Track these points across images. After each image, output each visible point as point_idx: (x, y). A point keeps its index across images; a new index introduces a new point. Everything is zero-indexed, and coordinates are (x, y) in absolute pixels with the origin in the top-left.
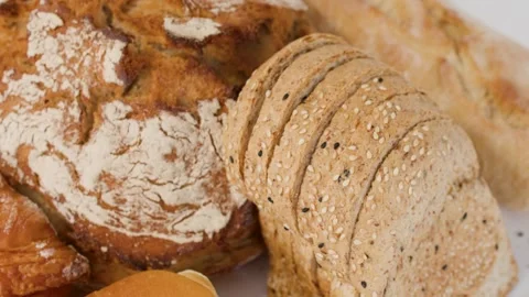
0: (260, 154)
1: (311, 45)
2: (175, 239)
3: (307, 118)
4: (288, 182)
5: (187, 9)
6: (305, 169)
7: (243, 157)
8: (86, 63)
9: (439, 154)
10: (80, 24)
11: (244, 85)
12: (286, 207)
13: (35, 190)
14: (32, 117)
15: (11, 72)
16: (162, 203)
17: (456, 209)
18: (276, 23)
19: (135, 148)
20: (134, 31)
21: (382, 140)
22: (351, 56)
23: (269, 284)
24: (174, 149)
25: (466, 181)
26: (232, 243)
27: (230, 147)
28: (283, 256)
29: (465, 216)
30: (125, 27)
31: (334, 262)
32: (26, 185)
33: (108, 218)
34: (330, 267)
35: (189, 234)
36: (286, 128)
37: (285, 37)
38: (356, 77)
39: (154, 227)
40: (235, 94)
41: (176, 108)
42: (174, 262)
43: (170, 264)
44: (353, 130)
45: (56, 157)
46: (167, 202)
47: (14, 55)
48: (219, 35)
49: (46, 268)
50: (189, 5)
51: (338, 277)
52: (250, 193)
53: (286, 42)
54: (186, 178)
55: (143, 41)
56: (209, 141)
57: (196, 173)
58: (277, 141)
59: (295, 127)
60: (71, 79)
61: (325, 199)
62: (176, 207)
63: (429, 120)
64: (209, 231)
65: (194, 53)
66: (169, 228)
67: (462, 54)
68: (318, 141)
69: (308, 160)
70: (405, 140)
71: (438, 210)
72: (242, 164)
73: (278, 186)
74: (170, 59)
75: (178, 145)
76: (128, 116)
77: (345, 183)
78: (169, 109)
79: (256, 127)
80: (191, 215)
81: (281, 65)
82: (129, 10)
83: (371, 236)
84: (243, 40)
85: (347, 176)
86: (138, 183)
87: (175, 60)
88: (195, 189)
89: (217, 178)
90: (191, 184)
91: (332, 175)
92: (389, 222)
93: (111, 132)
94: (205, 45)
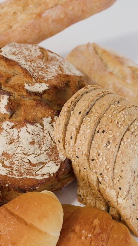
0: (71, 138)
1: (88, 90)
2: (37, 178)
3: (90, 121)
4: (85, 149)
5: (34, 80)
6: (91, 143)
7: (64, 140)
11: (61, 109)
12: (85, 159)
16: (30, 163)
18: (72, 82)
19: (17, 140)
20: (11, 91)
21: (122, 128)
22: (105, 93)
23: (78, 193)
24: (33, 140)
26: (61, 177)
27: (58, 136)
28: (84, 181)
30: (8, 89)
31: (107, 181)
33: (7, 172)
34: (105, 183)
35: (43, 175)
36: (81, 126)
37: (76, 88)
38: (108, 102)
39: (28, 174)
40: (58, 114)
41: (33, 122)
42: (37, 188)
43: (36, 189)
44: (110, 124)
46: (32, 162)
48: (49, 89)
50: (35, 78)
51: (109, 187)
52: (68, 155)
53: (77, 90)
54: (40, 151)
55: (16, 95)
56: (49, 134)
57: (43, 149)
58: (78, 131)
59: (85, 125)
61: (101, 154)
62: (37, 164)
64: (51, 173)
65: (39, 98)
66: (34, 173)
68: (95, 130)
69: (92, 139)
70: (132, 126)
72: (64, 143)
73: (80, 151)
74: (28, 101)
75: (35, 138)
76: (13, 127)
77: (109, 147)
78: (30, 123)
79: (68, 127)
80: (43, 167)
81: (76, 100)
82: (9, 82)
83: (122, 168)
84: (59, 91)
85: (109, 144)
86: (19, 155)
87: (30, 101)
88: (44, 155)
89: (53, 150)
90: (42, 154)
91: (103, 144)
92: (128, 161)
93: (6, 135)
94: (43, 94)
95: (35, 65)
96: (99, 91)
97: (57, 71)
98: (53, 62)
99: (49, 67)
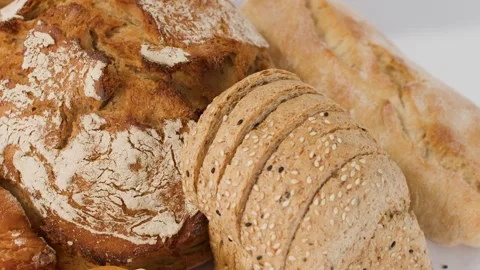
0: (213, 171)
1: (267, 79)
2: (132, 240)
3: (257, 142)
4: (235, 199)
5: (162, 39)
6: (251, 188)
7: (197, 172)
8: (71, 78)
9: (373, 185)
10: (69, 44)
11: (205, 109)
12: (232, 220)
13: (16, 185)
14: (20, 122)
15: (7, 81)
16: (124, 206)
17: (385, 237)
18: (240, 56)
19: (106, 156)
20: (114, 54)
21: (321, 168)
22: (302, 91)
24: (138, 160)
25: (397, 212)
26: (183, 248)
27: (187, 162)
28: (226, 264)
29: (394, 244)
30: (108, 50)
32: (9, 181)
33: (75, 216)
35: (146, 236)
36: (238, 150)
37: (247, 70)
38: (304, 110)
39: (116, 228)
40: (197, 116)
41: (145, 124)
43: (126, 262)
44: (297, 157)
45: (37, 159)
46: (128, 207)
47: (11, 67)
48: (188, 63)
49: (18, 255)
50: (164, 35)
52: (201, 205)
53: (246, 75)
54: (147, 186)
55: (121, 63)
56: (171, 156)
57: (156, 183)
58: (229, 160)
59: (246, 149)
60: (56, 91)
61: (266, 216)
62: (136, 212)
63: (367, 154)
64: (163, 235)
65: (164, 78)
66: (129, 230)
67: (404, 97)
68: (265, 164)
69: (254, 180)
70: (343, 169)
71: (369, 236)
72: (196, 179)
73: (226, 201)
74: (143, 81)
75: (143, 157)
76: (102, 128)
77: (285, 204)
78: (137, 124)
79: (212, 146)
80: (148, 220)
81: (240, 93)
82: (112, 35)
83: (304, 254)
84: (208, 69)
85: (288, 197)
86: (105, 187)
87: (147, 82)
88: (154, 197)
89: (174, 189)
90: (151, 193)
91: (274, 196)
92: (322, 242)
93: (86, 140)
94: (174, 71)
95: (172, 10)
96: (289, 85)
97: (213, 28)
98: (210, 10)
99: (200, 18)
